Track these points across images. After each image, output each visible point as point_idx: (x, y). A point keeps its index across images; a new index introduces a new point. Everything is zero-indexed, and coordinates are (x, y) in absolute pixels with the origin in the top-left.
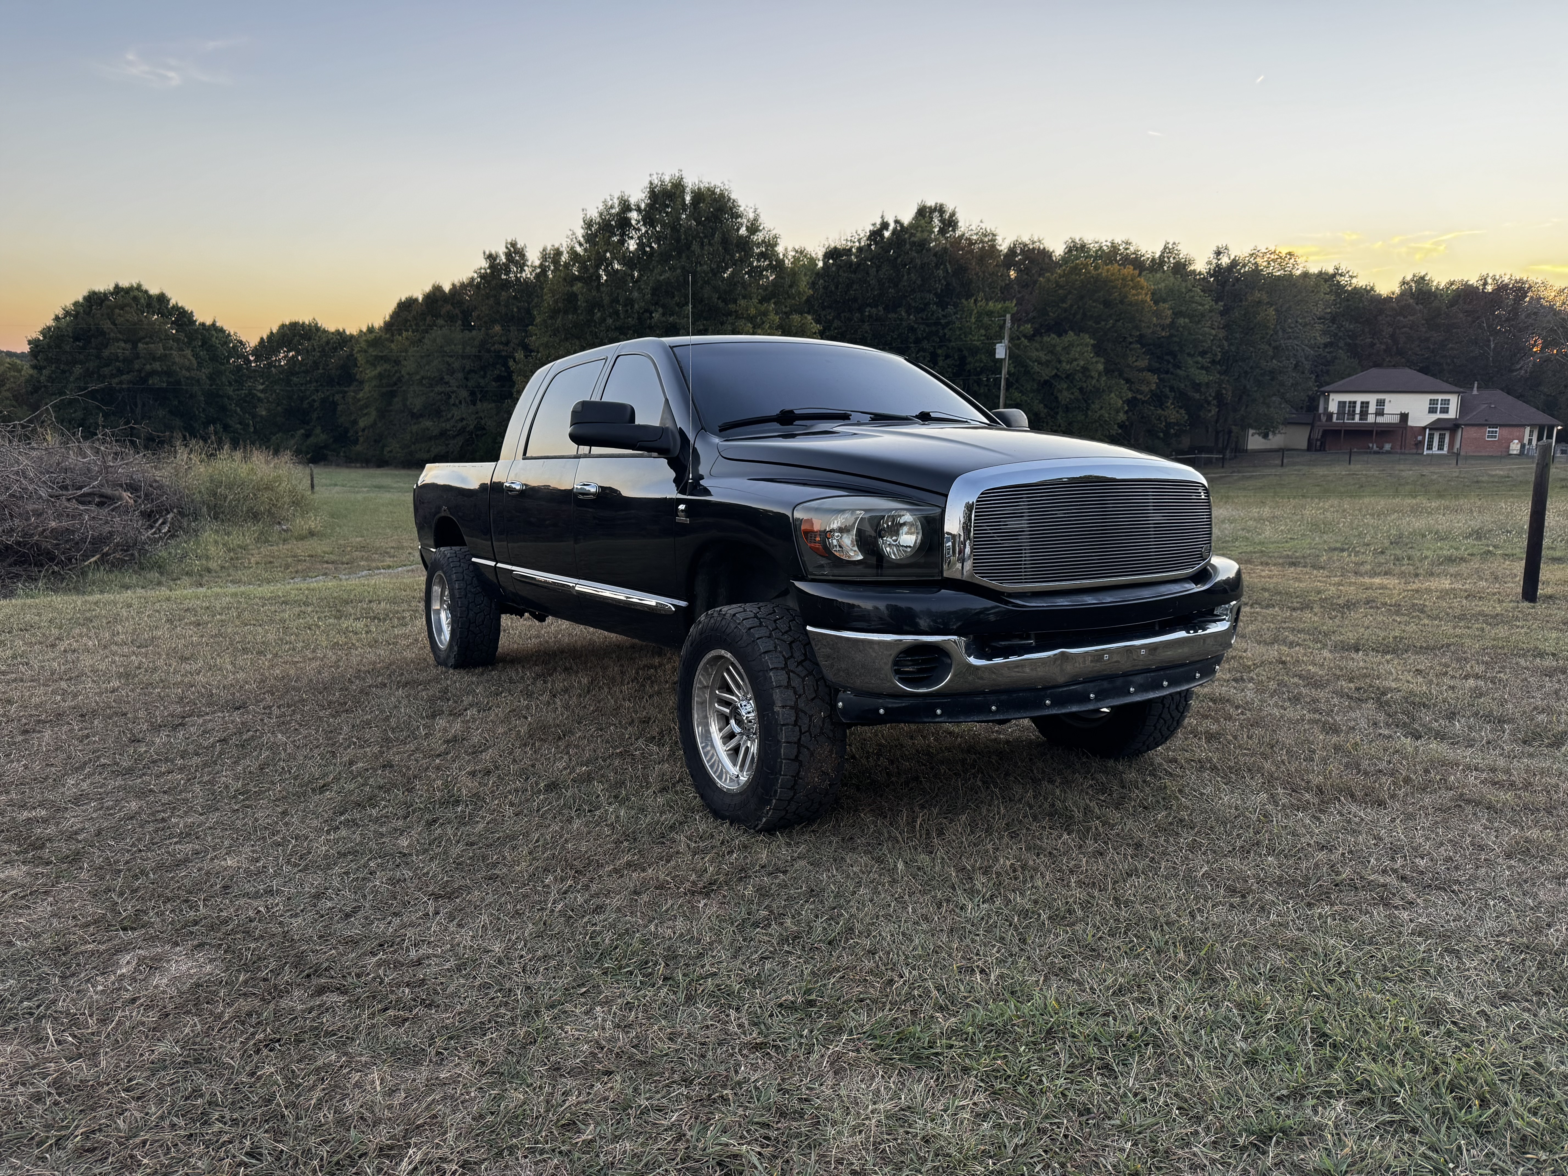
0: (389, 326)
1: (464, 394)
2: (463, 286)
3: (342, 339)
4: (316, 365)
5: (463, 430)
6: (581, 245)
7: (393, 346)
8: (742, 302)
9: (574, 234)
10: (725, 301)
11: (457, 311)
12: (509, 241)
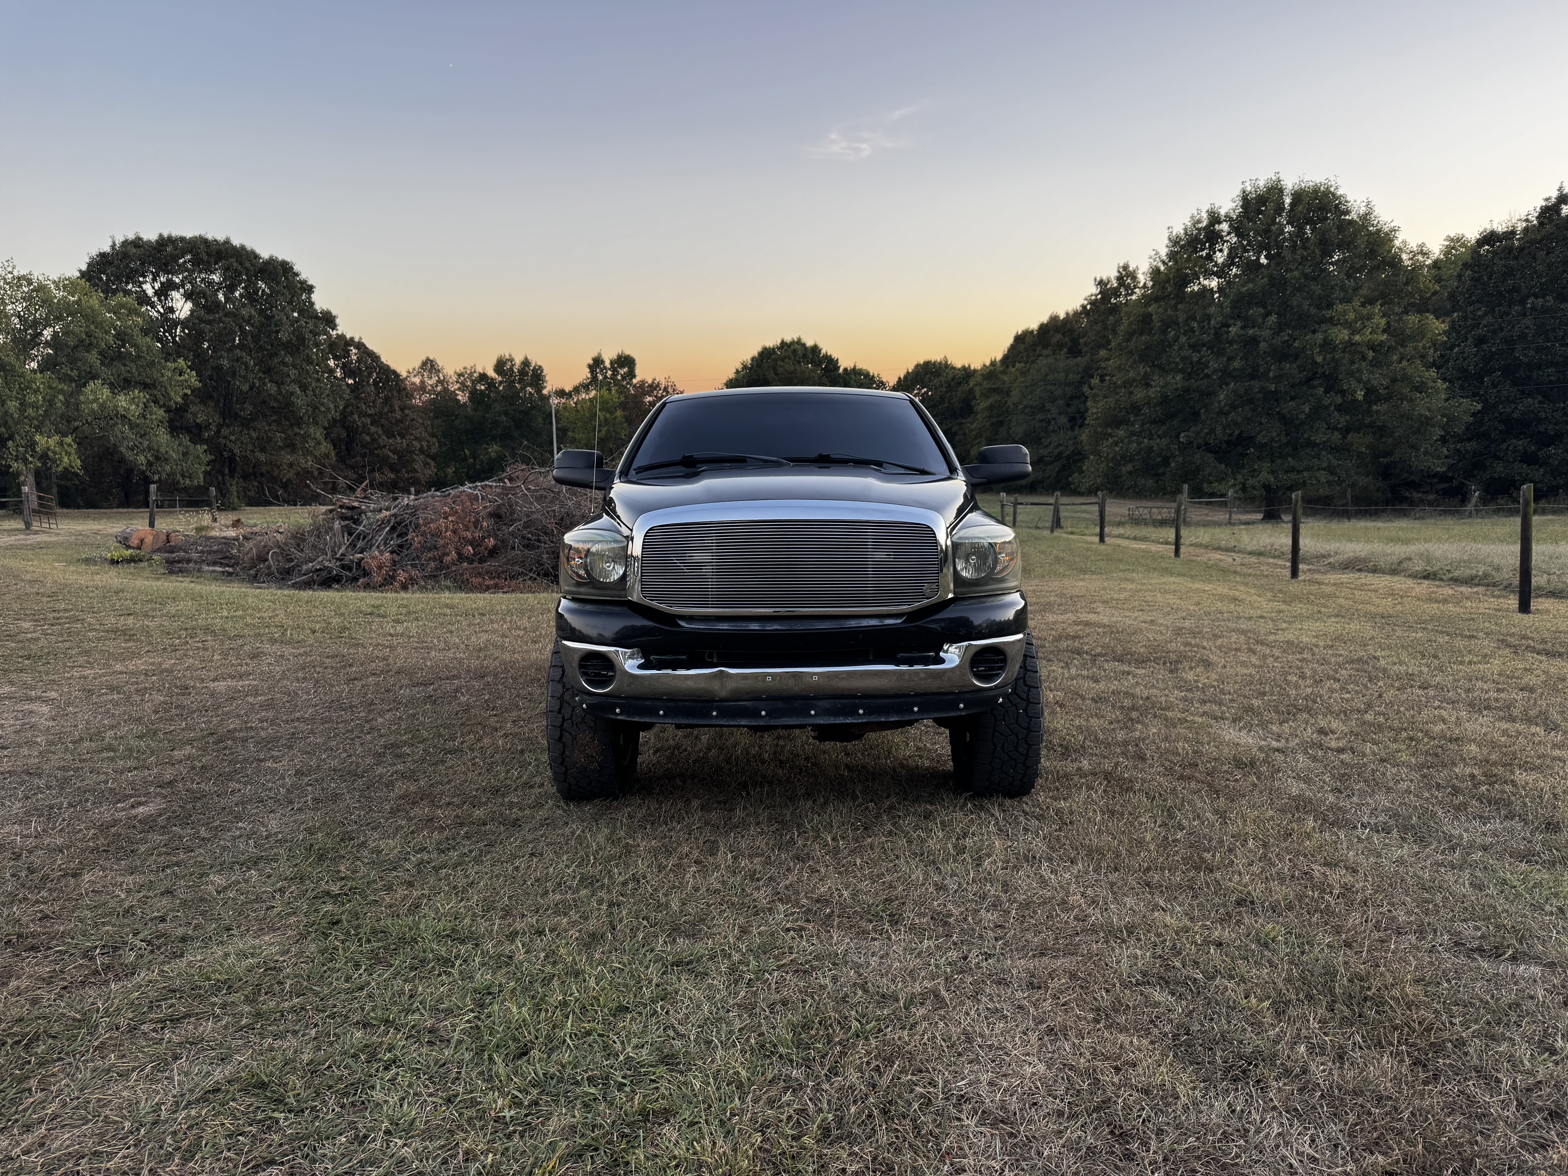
0: (1006, 358)
1: (1063, 420)
2: (1076, 314)
3: (967, 373)
4: (942, 398)
5: (1059, 457)
6: (1164, 262)
7: (1006, 378)
8: (1340, 307)
9: (1157, 253)
10: (1319, 307)
11: (1067, 339)
12: (1122, 264)
